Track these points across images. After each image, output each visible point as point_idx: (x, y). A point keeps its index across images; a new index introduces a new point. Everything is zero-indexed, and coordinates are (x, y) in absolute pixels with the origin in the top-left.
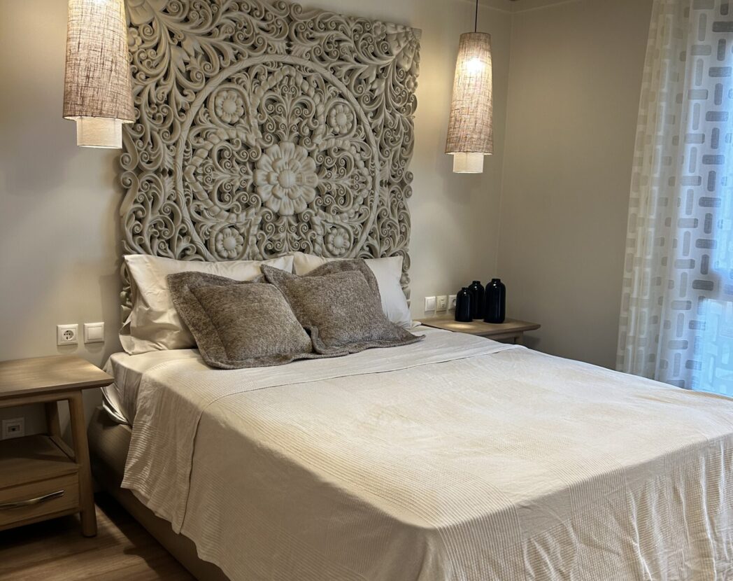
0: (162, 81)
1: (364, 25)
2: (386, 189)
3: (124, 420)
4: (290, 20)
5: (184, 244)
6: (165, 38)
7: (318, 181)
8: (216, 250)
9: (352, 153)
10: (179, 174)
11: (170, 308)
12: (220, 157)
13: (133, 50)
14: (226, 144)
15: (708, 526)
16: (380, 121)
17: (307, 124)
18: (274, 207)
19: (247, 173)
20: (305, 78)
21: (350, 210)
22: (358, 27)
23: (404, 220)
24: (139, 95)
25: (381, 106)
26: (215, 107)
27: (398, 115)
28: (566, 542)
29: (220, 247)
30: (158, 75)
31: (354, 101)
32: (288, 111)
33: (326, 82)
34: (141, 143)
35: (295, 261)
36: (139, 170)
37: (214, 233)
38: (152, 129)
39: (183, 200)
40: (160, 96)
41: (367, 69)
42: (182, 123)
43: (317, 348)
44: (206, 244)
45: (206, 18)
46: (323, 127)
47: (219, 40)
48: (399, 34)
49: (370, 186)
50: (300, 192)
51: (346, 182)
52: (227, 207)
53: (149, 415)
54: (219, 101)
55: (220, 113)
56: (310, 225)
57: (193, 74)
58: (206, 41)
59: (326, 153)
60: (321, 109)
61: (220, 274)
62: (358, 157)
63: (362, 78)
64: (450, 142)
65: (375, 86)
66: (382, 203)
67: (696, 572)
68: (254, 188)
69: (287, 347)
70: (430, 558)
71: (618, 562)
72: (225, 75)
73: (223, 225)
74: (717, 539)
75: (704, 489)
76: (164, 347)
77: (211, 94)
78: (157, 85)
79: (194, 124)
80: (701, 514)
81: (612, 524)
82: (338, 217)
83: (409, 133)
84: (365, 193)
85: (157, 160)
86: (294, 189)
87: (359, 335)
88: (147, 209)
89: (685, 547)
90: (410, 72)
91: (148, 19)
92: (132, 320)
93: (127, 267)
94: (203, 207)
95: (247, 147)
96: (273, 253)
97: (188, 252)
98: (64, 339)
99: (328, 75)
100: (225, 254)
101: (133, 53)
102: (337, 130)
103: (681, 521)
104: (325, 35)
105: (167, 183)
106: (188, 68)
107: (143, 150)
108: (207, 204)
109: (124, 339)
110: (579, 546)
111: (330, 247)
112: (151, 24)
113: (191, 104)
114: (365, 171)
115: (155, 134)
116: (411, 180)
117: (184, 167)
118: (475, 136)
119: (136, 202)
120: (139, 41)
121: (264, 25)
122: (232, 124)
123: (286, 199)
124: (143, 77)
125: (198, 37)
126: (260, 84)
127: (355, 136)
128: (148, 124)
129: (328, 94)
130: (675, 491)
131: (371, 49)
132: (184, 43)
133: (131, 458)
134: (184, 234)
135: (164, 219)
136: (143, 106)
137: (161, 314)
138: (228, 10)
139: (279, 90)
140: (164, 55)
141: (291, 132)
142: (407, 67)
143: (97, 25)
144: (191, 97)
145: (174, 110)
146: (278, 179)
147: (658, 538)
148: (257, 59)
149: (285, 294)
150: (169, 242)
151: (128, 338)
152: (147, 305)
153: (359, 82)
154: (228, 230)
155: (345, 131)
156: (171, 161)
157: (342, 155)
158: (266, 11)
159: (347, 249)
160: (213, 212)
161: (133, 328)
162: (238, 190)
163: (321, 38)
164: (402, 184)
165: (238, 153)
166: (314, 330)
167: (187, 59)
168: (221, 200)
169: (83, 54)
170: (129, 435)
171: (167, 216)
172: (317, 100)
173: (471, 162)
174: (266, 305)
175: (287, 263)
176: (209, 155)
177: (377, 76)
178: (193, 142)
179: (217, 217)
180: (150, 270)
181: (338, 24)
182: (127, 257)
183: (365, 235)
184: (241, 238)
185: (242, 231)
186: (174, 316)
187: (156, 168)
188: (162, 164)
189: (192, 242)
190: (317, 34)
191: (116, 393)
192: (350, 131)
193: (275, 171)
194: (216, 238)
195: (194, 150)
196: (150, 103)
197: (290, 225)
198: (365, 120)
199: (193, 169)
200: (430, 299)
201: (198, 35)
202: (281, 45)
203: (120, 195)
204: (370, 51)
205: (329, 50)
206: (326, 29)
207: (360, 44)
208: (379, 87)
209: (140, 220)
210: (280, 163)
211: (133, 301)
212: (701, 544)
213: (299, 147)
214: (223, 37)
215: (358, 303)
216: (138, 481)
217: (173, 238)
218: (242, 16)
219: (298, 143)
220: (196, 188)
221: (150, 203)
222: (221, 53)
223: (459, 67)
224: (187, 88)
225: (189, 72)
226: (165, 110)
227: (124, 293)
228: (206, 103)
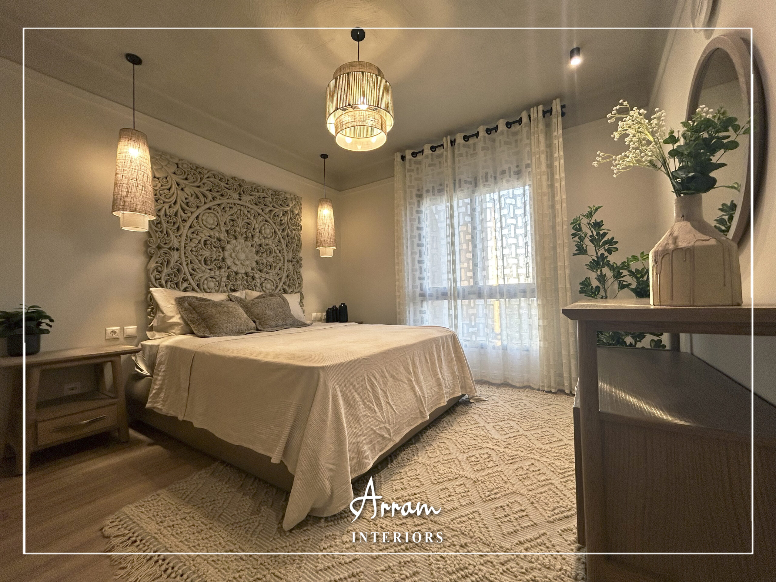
0: (173, 205)
1: (276, 193)
2: (290, 263)
3: (149, 374)
4: (240, 186)
5: (185, 285)
6: (174, 186)
7: (257, 258)
8: (203, 289)
9: (273, 246)
10: (183, 250)
11: (177, 314)
12: (205, 244)
13: (156, 188)
14: (208, 238)
15: (439, 373)
16: (286, 233)
17: (250, 232)
18: (235, 269)
19: (219, 252)
20: (248, 212)
21: (273, 272)
22: (273, 193)
23: (300, 278)
24: (159, 210)
25: (286, 227)
26: (202, 220)
27: (294, 232)
28: (384, 377)
29: (205, 287)
30: (170, 202)
31: (273, 224)
32: (240, 225)
33: (259, 214)
34: (160, 234)
35: (246, 294)
36: (159, 247)
37: (202, 280)
38: (167, 227)
39: (185, 263)
40: (171, 212)
41: (278, 211)
42: (184, 226)
43: (259, 328)
44: (198, 285)
45: (197, 179)
46: (258, 234)
47: (204, 189)
48: (292, 198)
49: (282, 261)
50: (247, 262)
51: (270, 259)
52: (209, 267)
53: (164, 364)
54: (204, 218)
55: (205, 223)
56: (253, 278)
57: (190, 204)
58: (196, 190)
59: (260, 245)
60: (257, 226)
61: (205, 297)
62: (276, 248)
63: (276, 214)
64: (318, 243)
65: (282, 218)
66: (288, 269)
67: (438, 392)
68: (223, 259)
69: (243, 328)
70: (322, 380)
71: (407, 387)
72: (207, 206)
73: (207, 276)
74: (444, 379)
75: (436, 357)
76: (173, 334)
77: (200, 214)
78: (170, 207)
79: (190, 227)
80: (436, 367)
81: (402, 370)
82: (268, 275)
83: (299, 240)
84: (280, 265)
85: (170, 242)
86: (244, 261)
87: (281, 323)
88: (164, 267)
89: (433, 383)
90: (298, 214)
91: (165, 175)
92: (154, 323)
93: (152, 294)
94: (196, 267)
95: (219, 240)
96: (234, 291)
97: (187, 289)
98: (110, 336)
99: (260, 211)
100: (208, 290)
101: (156, 190)
102: (265, 236)
103: (429, 371)
104: (258, 194)
105: (175, 255)
106: (187, 201)
107: (161, 237)
108: (198, 266)
109: (149, 334)
110: (390, 379)
111: (264, 288)
112: (166, 178)
113: (189, 217)
114: (280, 255)
115: (169, 230)
116: (301, 260)
117: (185, 247)
118: (329, 240)
119: (157, 263)
120: (159, 185)
121: (227, 186)
122: (211, 229)
123: (240, 266)
124: (162, 202)
125: (194, 188)
126: (225, 212)
127: (274, 239)
128: (165, 225)
129: (260, 220)
130: (426, 357)
131: (279, 203)
132: (185, 189)
133: (152, 391)
134: (185, 280)
135: (174, 272)
136: (161, 216)
137: (172, 317)
138: (208, 177)
139: (235, 216)
140: (174, 193)
141: (242, 235)
142: (297, 212)
143: (134, 168)
144: (189, 214)
145: (179, 220)
146: (236, 256)
147: (421, 378)
148: (224, 200)
149: (241, 307)
150: (177, 284)
151: (152, 333)
152: (163, 313)
153: (274, 216)
154: (210, 279)
155: (269, 236)
156: (178, 244)
157: (268, 247)
158: (228, 180)
159: (273, 290)
160: (201, 269)
161: (155, 327)
162: (215, 260)
163: (255, 195)
164: (298, 262)
165: (215, 242)
166: (257, 321)
167: (187, 196)
168: (206, 264)
169: (125, 181)
170: (151, 380)
171: (175, 270)
172: (255, 222)
173: (328, 252)
174: (231, 309)
175: (242, 294)
176: (199, 242)
177: (283, 215)
178: (190, 235)
179: (203, 273)
180: (165, 296)
181: (263, 190)
182: (151, 289)
183: (281, 284)
184: (217, 283)
185: (217, 280)
186: (179, 318)
187: (169, 246)
188: (173, 244)
189: (190, 284)
190: (252, 193)
191: (144, 361)
192: (271, 237)
193: (234, 252)
194: (203, 282)
195: (191, 240)
196: (166, 215)
197: (243, 278)
198: (279, 233)
199: (190, 248)
200: (314, 314)
201: (193, 186)
202: (236, 196)
203: (148, 259)
204: (279, 204)
205: (259, 201)
206: (258, 192)
207: (274, 200)
208: (284, 219)
209: (160, 272)
210: (237, 248)
211: (155, 314)
212: (438, 380)
213: (247, 242)
214: (206, 189)
215: (279, 309)
216: (157, 402)
217: (179, 282)
218: (217, 181)
219: (246, 239)
220: (191, 257)
221: (166, 264)
222: (205, 196)
223: (319, 213)
224: (187, 210)
225: (187, 203)
226: (174, 219)
227: (149, 310)
228: (197, 218)
